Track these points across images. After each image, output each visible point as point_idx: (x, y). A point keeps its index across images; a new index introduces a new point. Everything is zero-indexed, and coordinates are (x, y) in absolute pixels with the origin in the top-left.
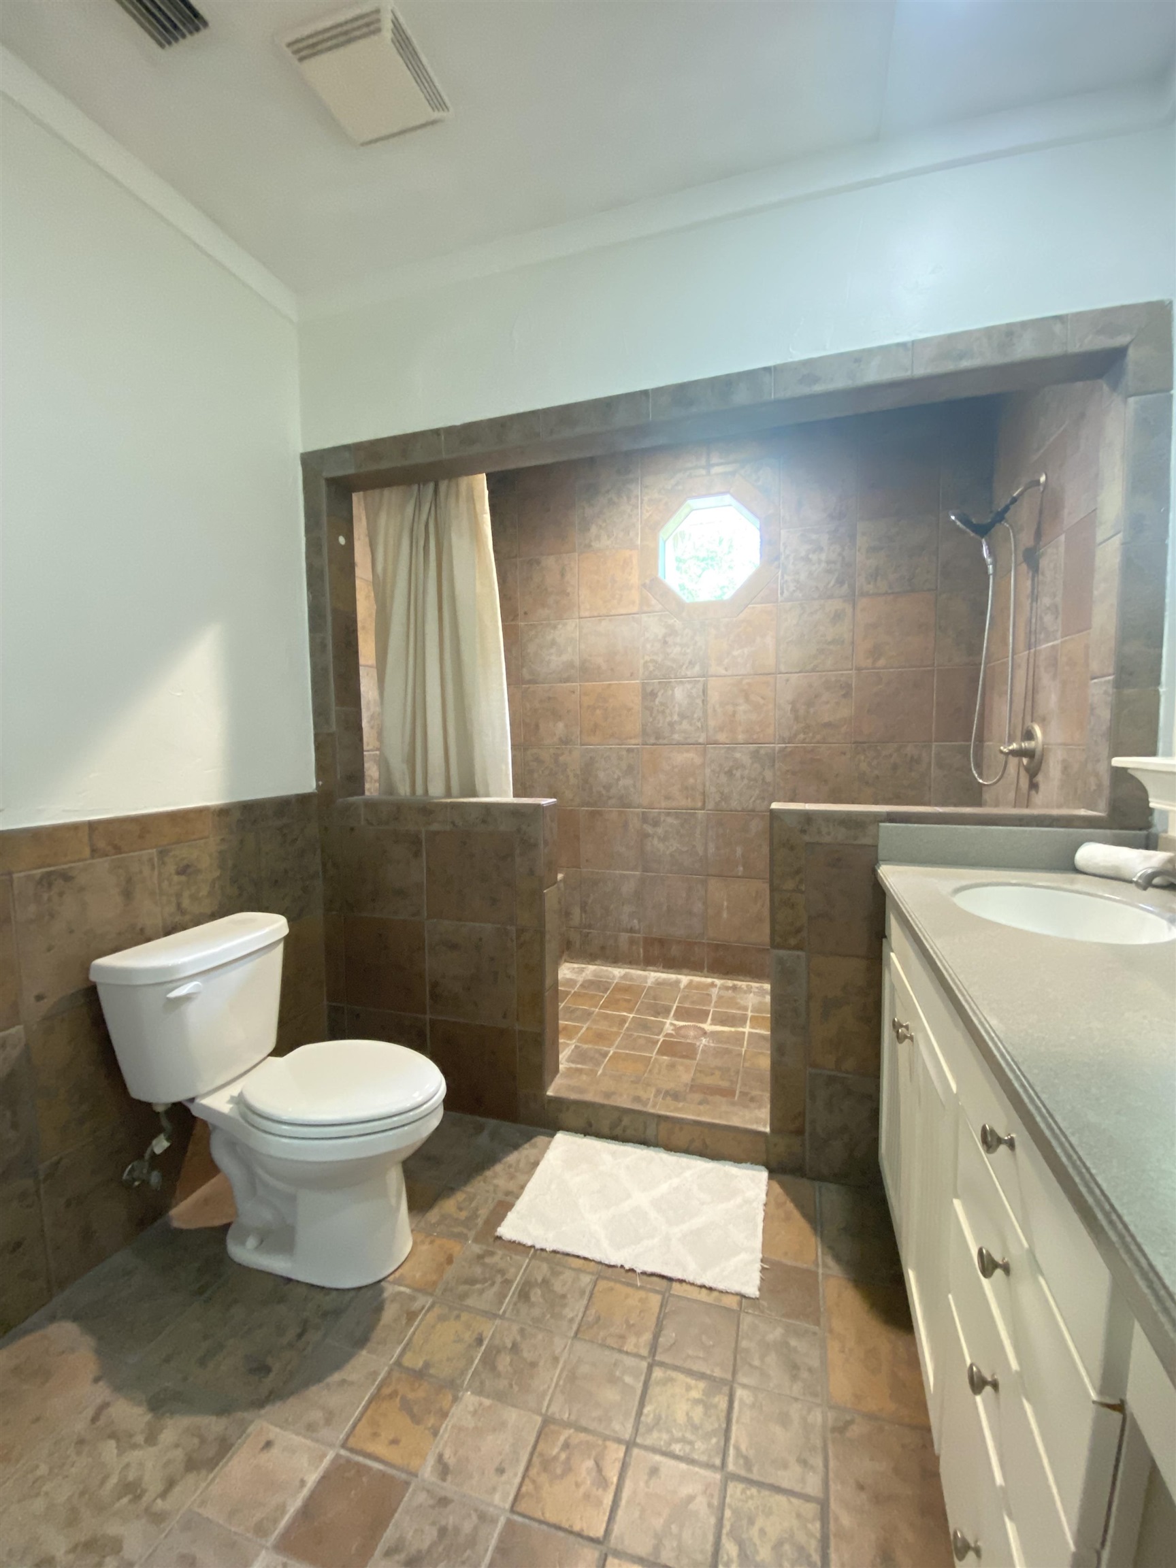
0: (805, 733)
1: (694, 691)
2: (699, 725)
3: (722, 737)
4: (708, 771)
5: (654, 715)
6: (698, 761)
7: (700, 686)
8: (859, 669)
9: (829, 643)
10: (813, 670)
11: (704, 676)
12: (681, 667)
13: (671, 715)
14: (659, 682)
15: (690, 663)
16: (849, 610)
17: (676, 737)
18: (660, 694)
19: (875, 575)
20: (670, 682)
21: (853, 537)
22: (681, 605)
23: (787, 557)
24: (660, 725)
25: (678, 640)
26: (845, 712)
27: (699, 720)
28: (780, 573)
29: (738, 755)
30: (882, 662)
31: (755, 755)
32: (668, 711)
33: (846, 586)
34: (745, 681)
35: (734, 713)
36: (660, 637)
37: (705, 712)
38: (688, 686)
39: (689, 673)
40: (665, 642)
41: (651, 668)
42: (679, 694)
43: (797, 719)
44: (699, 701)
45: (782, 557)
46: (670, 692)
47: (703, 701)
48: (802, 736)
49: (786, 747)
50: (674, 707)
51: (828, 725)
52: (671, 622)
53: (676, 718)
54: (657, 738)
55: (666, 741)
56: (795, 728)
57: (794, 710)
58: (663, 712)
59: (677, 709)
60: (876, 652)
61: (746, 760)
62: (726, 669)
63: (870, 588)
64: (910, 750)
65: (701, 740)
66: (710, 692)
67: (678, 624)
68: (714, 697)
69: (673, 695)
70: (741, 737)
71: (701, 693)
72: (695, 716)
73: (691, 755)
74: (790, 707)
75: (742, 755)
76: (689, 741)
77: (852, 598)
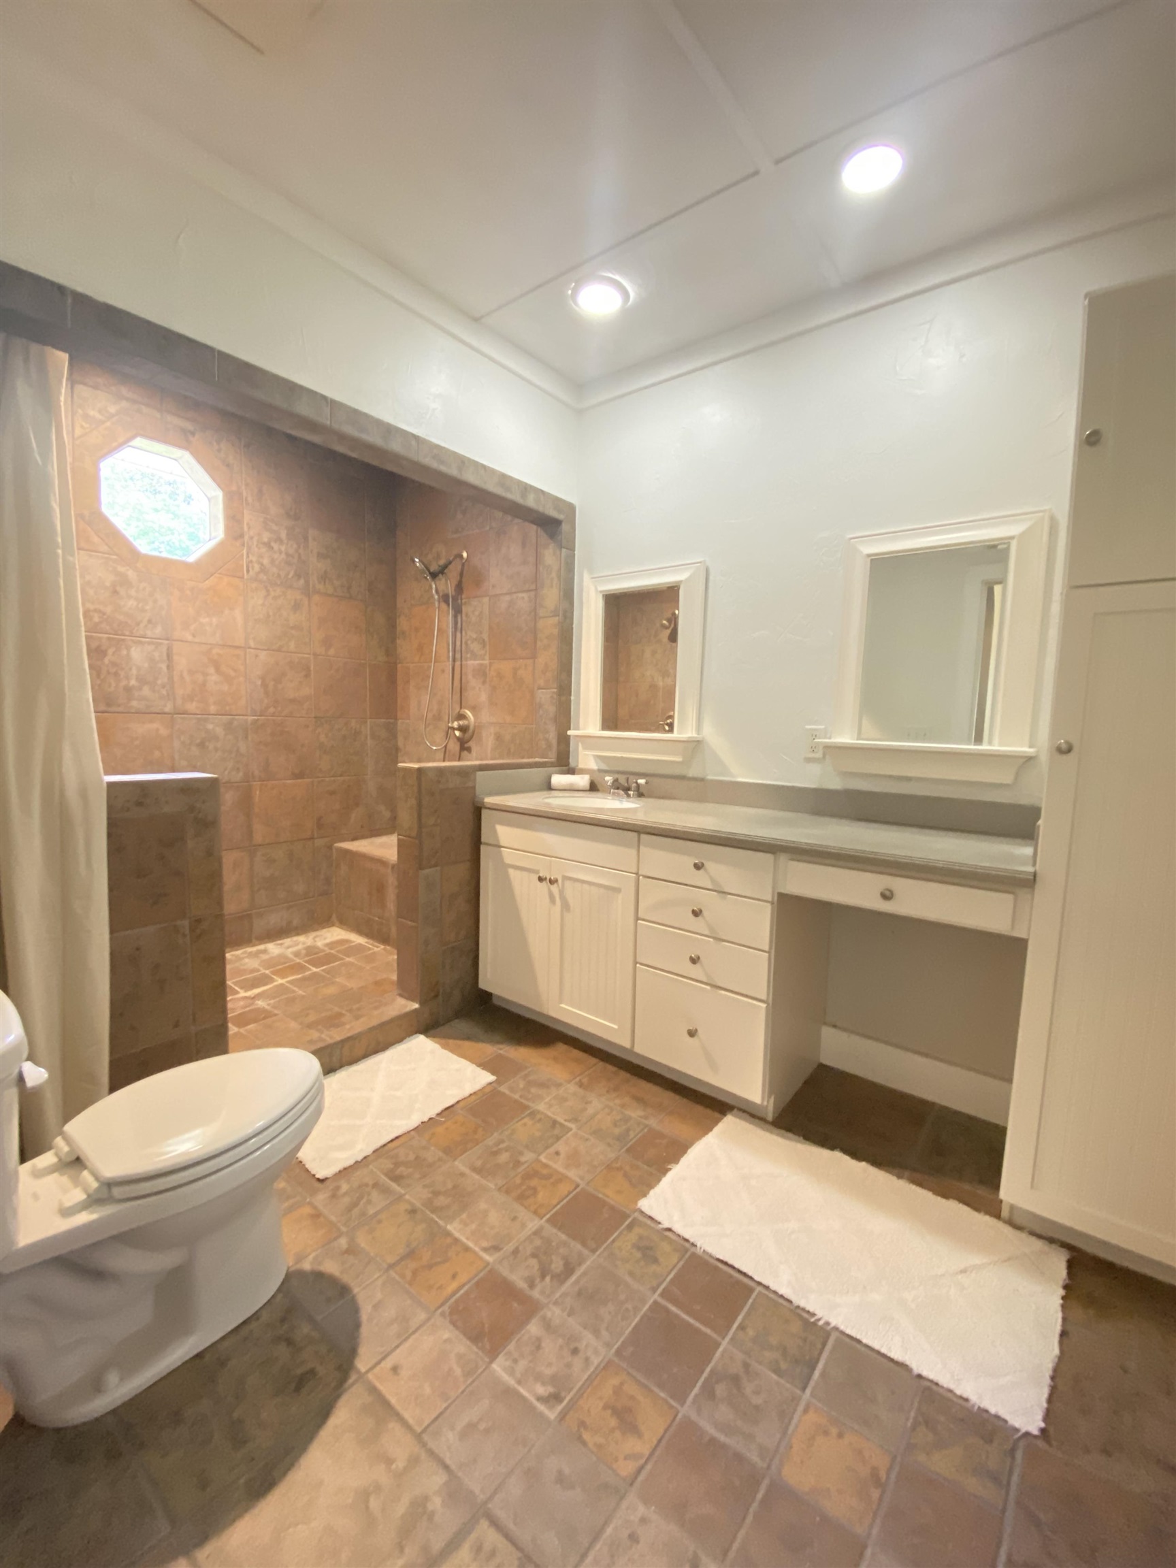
0: (275, 707)
1: (156, 654)
2: (164, 692)
3: (192, 707)
4: (177, 744)
5: (102, 677)
6: (164, 732)
7: (164, 650)
8: (315, 654)
9: (292, 628)
10: (279, 650)
11: (167, 639)
12: (138, 624)
13: (128, 678)
14: (109, 639)
15: (150, 621)
16: (306, 601)
17: (134, 703)
18: (110, 651)
19: (324, 578)
20: (123, 640)
21: (306, 539)
22: (134, 553)
23: (251, 538)
24: (112, 689)
25: (133, 592)
26: (307, 691)
27: (164, 687)
28: (245, 552)
29: (210, 727)
30: (332, 652)
31: (228, 727)
32: (122, 674)
34: (215, 651)
35: (204, 684)
36: (108, 584)
37: (171, 678)
38: (151, 648)
39: (149, 633)
40: (115, 592)
41: (96, 619)
42: (137, 654)
43: (266, 693)
44: (164, 667)
45: (246, 538)
46: (125, 652)
47: (168, 667)
48: (272, 710)
49: (258, 720)
50: (131, 669)
51: (293, 701)
52: (121, 569)
53: (133, 682)
54: (108, 705)
55: (121, 709)
56: (266, 701)
57: (264, 685)
58: (116, 674)
59: (134, 671)
60: (327, 642)
61: (219, 731)
62: (194, 636)
63: (320, 587)
64: (353, 723)
65: (167, 710)
66: (175, 658)
67: (131, 574)
68: (181, 663)
69: (128, 655)
70: (213, 709)
71: (165, 657)
72: (159, 682)
73: (155, 726)
74: (259, 682)
75: (215, 726)
76: (153, 710)
77: (307, 592)
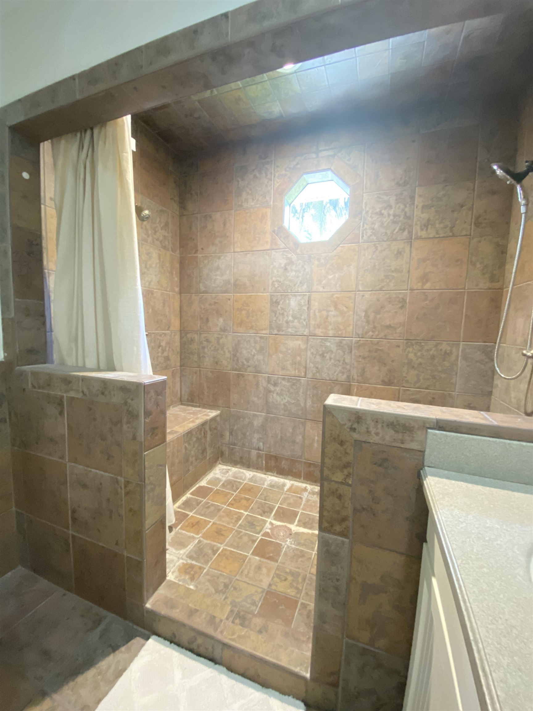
0: (373, 332)
1: (302, 301)
2: (305, 323)
3: (319, 332)
4: (309, 353)
5: (277, 316)
6: (303, 346)
7: (306, 298)
8: (412, 290)
9: (393, 272)
10: (381, 290)
11: (309, 292)
12: (295, 285)
13: (288, 316)
14: (281, 295)
15: (301, 283)
16: (407, 249)
17: (290, 330)
18: (281, 303)
19: (426, 225)
20: (288, 295)
21: (412, 198)
22: (297, 244)
23: (367, 212)
24: (281, 322)
25: (294, 268)
26: (401, 318)
27: (305, 320)
28: (361, 224)
29: (328, 344)
30: (428, 285)
31: (340, 345)
32: (285, 314)
33: (406, 233)
34: (335, 296)
35: (327, 317)
36: (283, 265)
37: (309, 315)
38: (299, 298)
39: (300, 290)
40: (286, 269)
41: (276, 286)
42: (293, 303)
43: (368, 322)
44: (305, 308)
45: (364, 213)
46: (287, 301)
47: (308, 308)
48: (371, 333)
49: (360, 340)
50: (289, 311)
51: (389, 327)
52: (289, 255)
53: (290, 318)
54: (278, 331)
55: (283, 333)
56: (366, 328)
57: (367, 316)
58: (283, 314)
59: (291, 312)
60: (424, 278)
61: (334, 347)
62: (324, 288)
63: (423, 234)
64: (444, 346)
65: (305, 333)
66: (312, 302)
67: (294, 257)
68: (315, 305)
69: (289, 303)
70: (331, 333)
71: (307, 303)
72: (303, 317)
73: (299, 342)
74: (363, 314)
75: (331, 344)
76: (298, 333)
77: (410, 240)
